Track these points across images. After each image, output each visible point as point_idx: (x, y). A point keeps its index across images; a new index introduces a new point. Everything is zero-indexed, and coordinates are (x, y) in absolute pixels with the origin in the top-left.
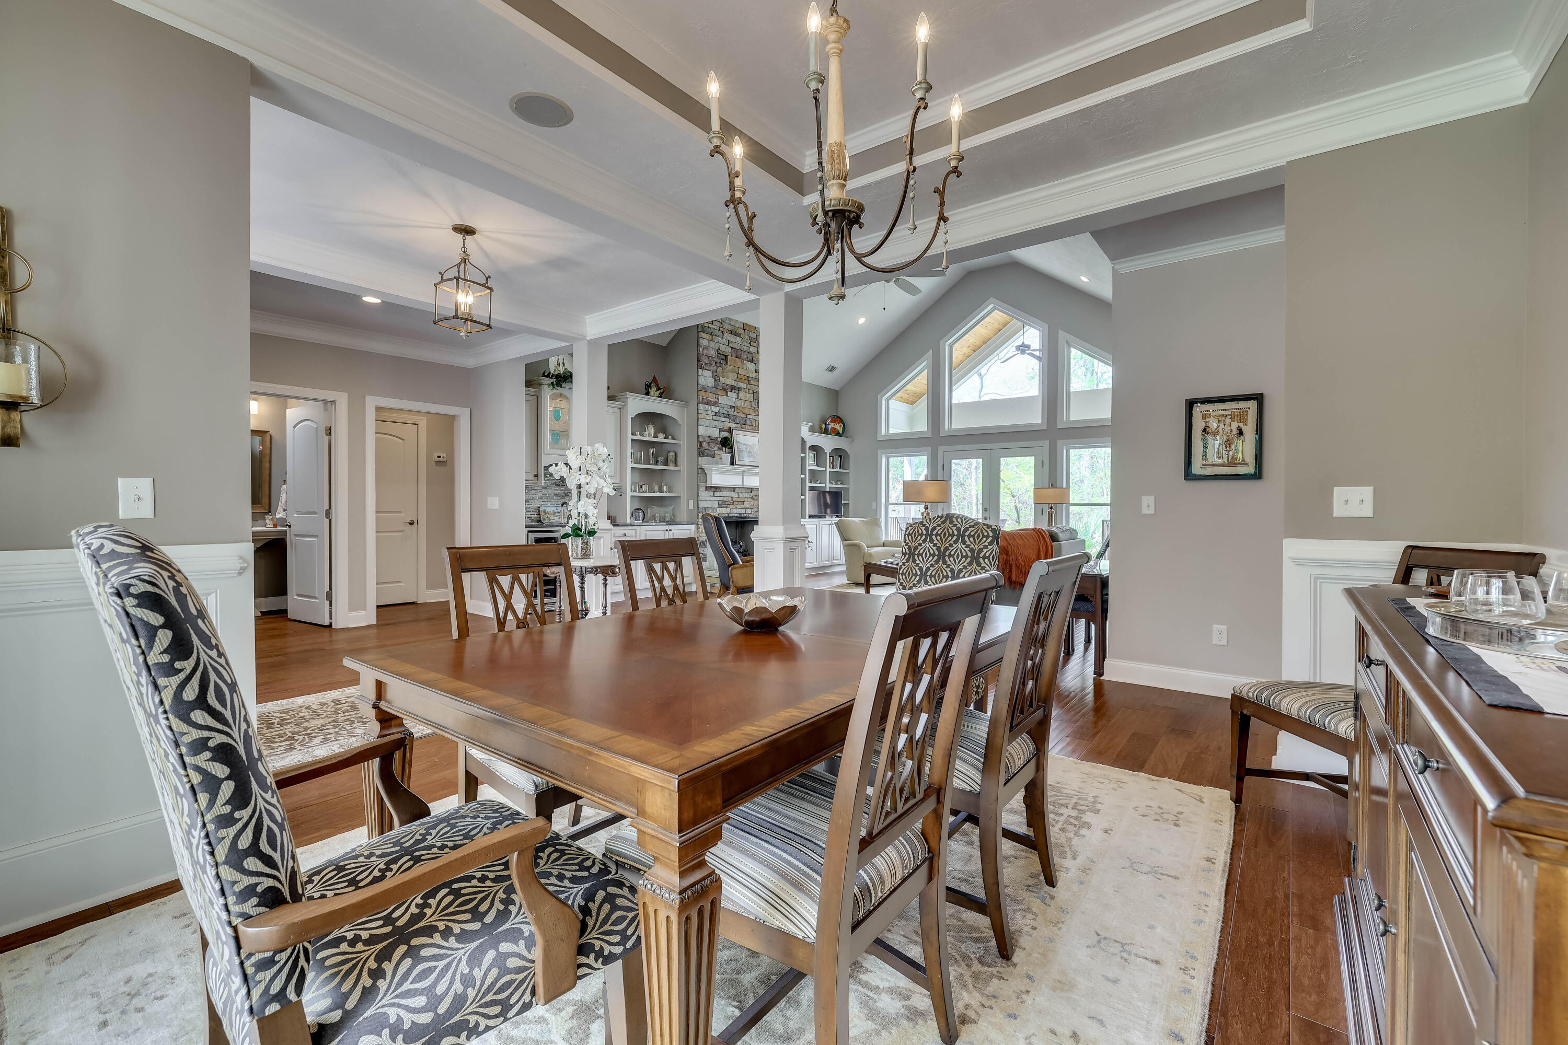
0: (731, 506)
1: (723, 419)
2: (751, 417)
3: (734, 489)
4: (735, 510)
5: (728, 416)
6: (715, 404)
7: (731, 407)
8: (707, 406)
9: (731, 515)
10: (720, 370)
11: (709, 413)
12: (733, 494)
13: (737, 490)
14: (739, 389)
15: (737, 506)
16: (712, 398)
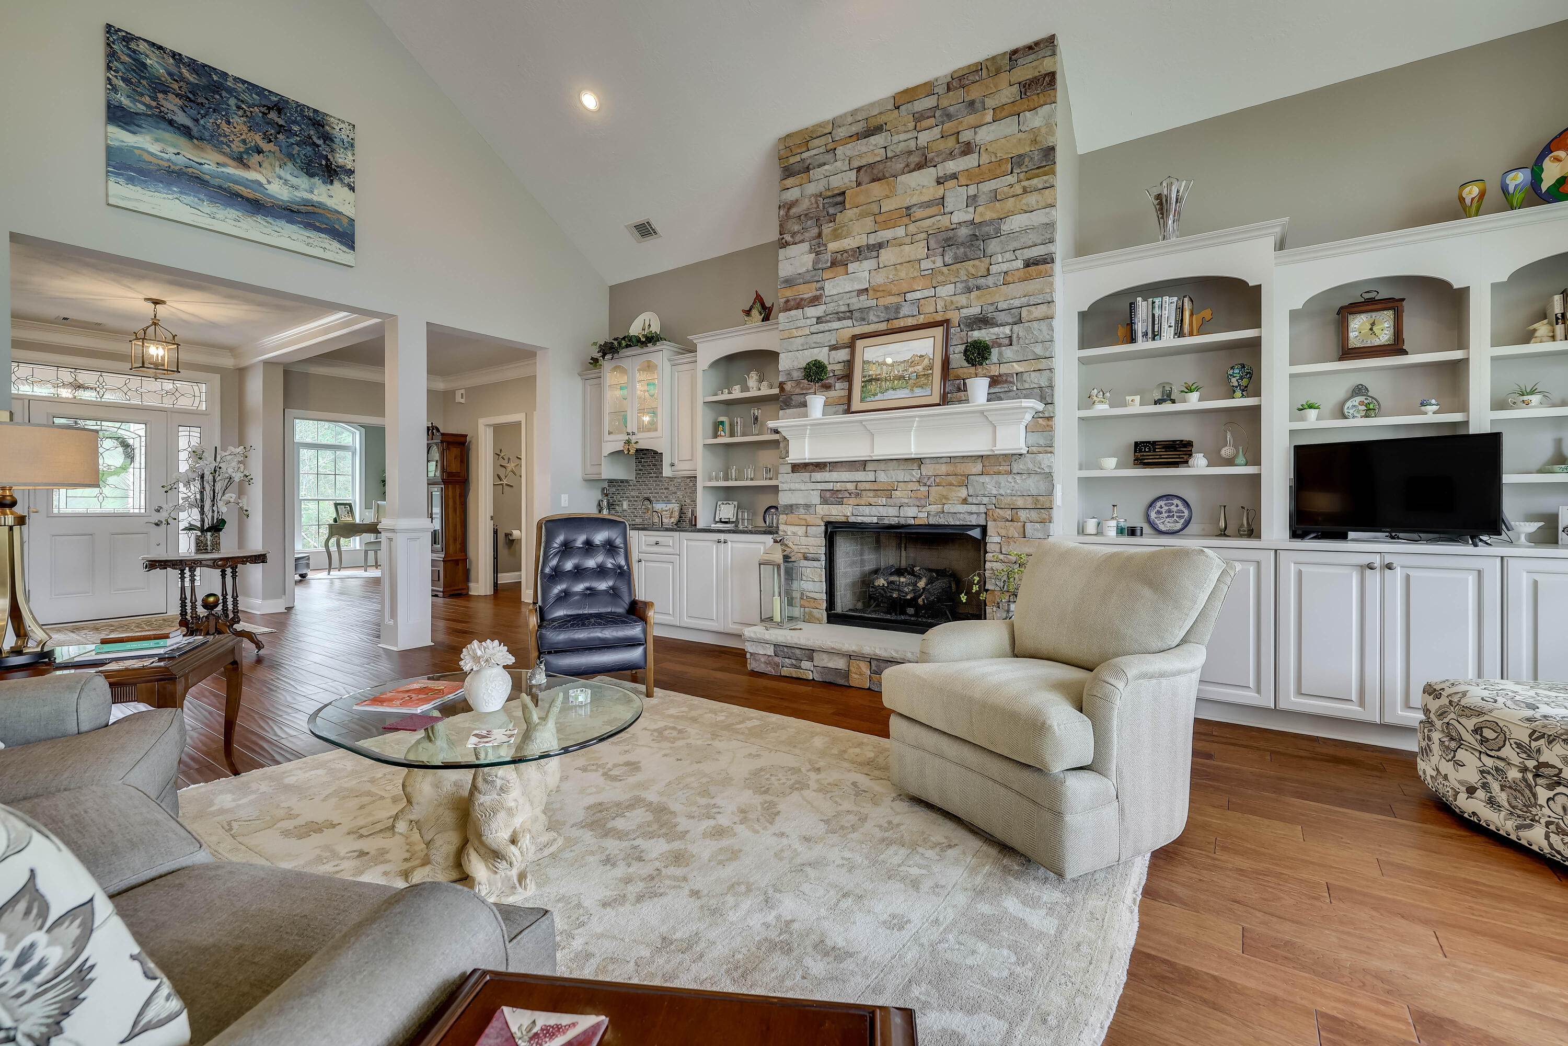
0: (852, 501)
1: (836, 325)
2: (918, 295)
3: (863, 465)
4: (867, 510)
5: (849, 314)
6: (815, 301)
7: (861, 292)
8: (793, 312)
9: (852, 519)
10: (827, 229)
11: (802, 323)
12: (859, 476)
13: (870, 467)
14: (880, 246)
15: (872, 501)
16: (807, 292)
